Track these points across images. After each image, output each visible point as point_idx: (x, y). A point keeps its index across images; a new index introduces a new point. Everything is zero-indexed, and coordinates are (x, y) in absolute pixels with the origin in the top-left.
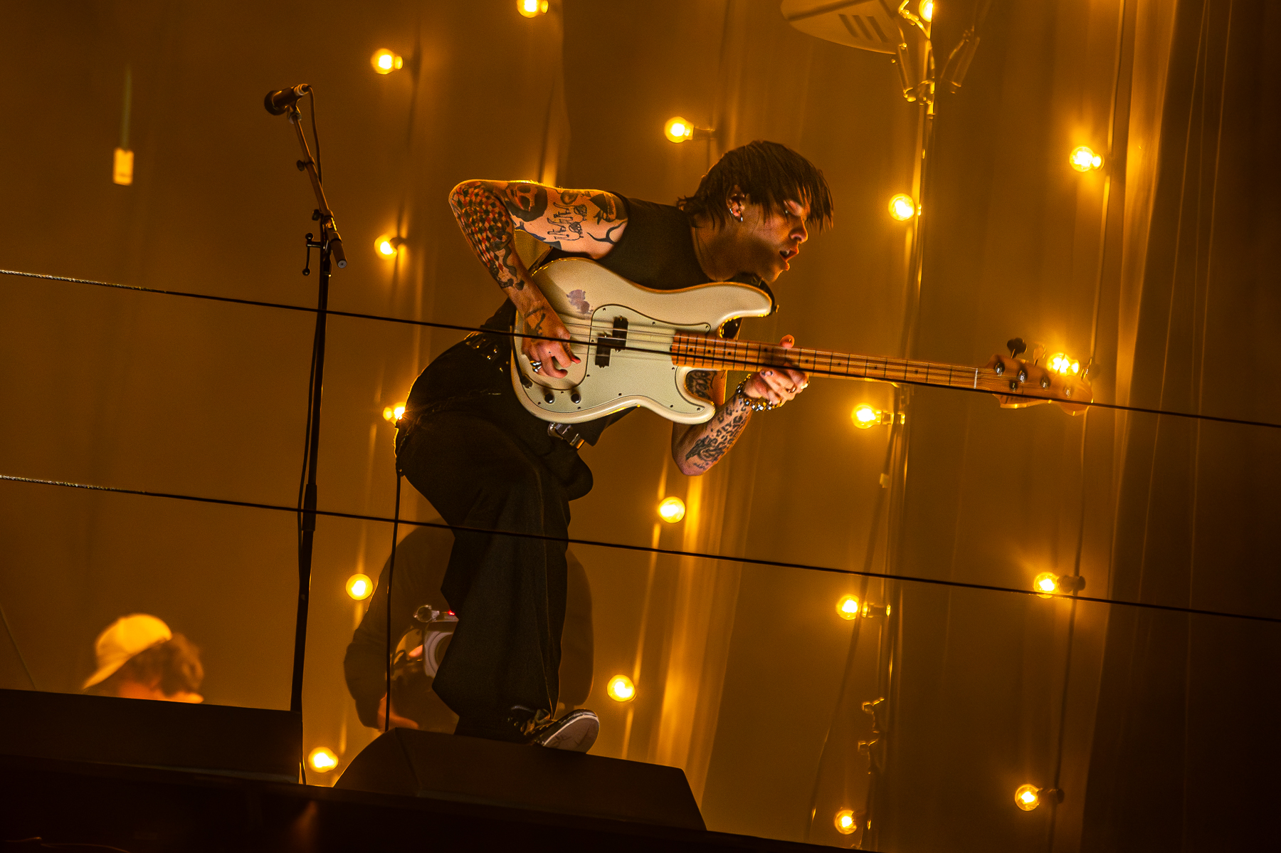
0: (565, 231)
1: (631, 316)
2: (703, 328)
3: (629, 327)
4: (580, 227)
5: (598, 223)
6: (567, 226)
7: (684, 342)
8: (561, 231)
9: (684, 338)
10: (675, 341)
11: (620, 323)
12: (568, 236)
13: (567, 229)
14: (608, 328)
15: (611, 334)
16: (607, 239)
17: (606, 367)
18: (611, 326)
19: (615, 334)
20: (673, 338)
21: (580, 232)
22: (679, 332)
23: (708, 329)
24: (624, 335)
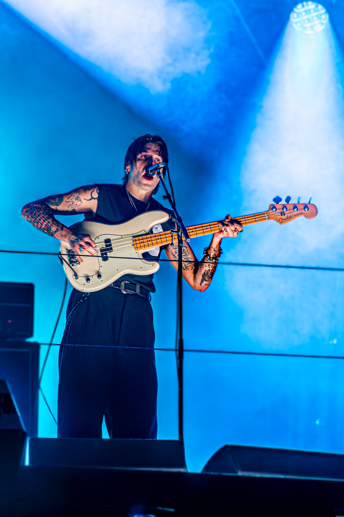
0: (74, 203)
1: (111, 237)
2: (143, 232)
3: (111, 241)
4: (80, 198)
5: (86, 193)
6: (74, 200)
7: (137, 240)
8: (73, 203)
9: (137, 238)
10: (133, 241)
11: (108, 241)
12: (76, 204)
13: (75, 201)
14: (103, 245)
15: (105, 247)
16: (92, 198)
17: (107, 261)
18: (104, 243)
19: (107, 246)
20: (132, 240)
21: (80, 200)
22: (134, 237)
23: (145, 232)
24: (110, 245)
